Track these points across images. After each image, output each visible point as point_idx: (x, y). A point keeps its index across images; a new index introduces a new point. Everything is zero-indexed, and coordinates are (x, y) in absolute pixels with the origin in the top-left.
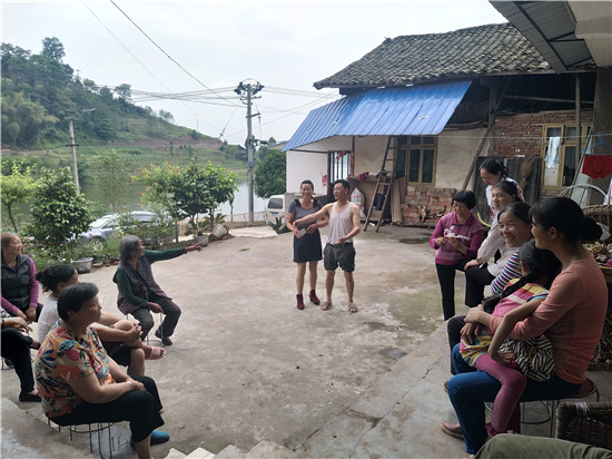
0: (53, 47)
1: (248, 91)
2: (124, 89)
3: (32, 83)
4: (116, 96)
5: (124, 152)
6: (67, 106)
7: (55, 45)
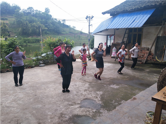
0: (47, 10)
1: (89, 18)
2: (64, 20)
3: (42, 19)
4: (62, 22)
5: (63, 37)
6: (50, 25)
7: (48, 10)
